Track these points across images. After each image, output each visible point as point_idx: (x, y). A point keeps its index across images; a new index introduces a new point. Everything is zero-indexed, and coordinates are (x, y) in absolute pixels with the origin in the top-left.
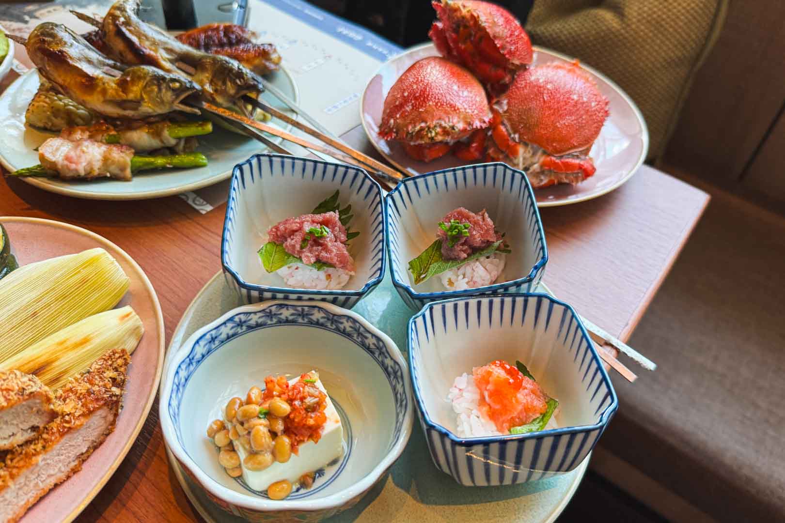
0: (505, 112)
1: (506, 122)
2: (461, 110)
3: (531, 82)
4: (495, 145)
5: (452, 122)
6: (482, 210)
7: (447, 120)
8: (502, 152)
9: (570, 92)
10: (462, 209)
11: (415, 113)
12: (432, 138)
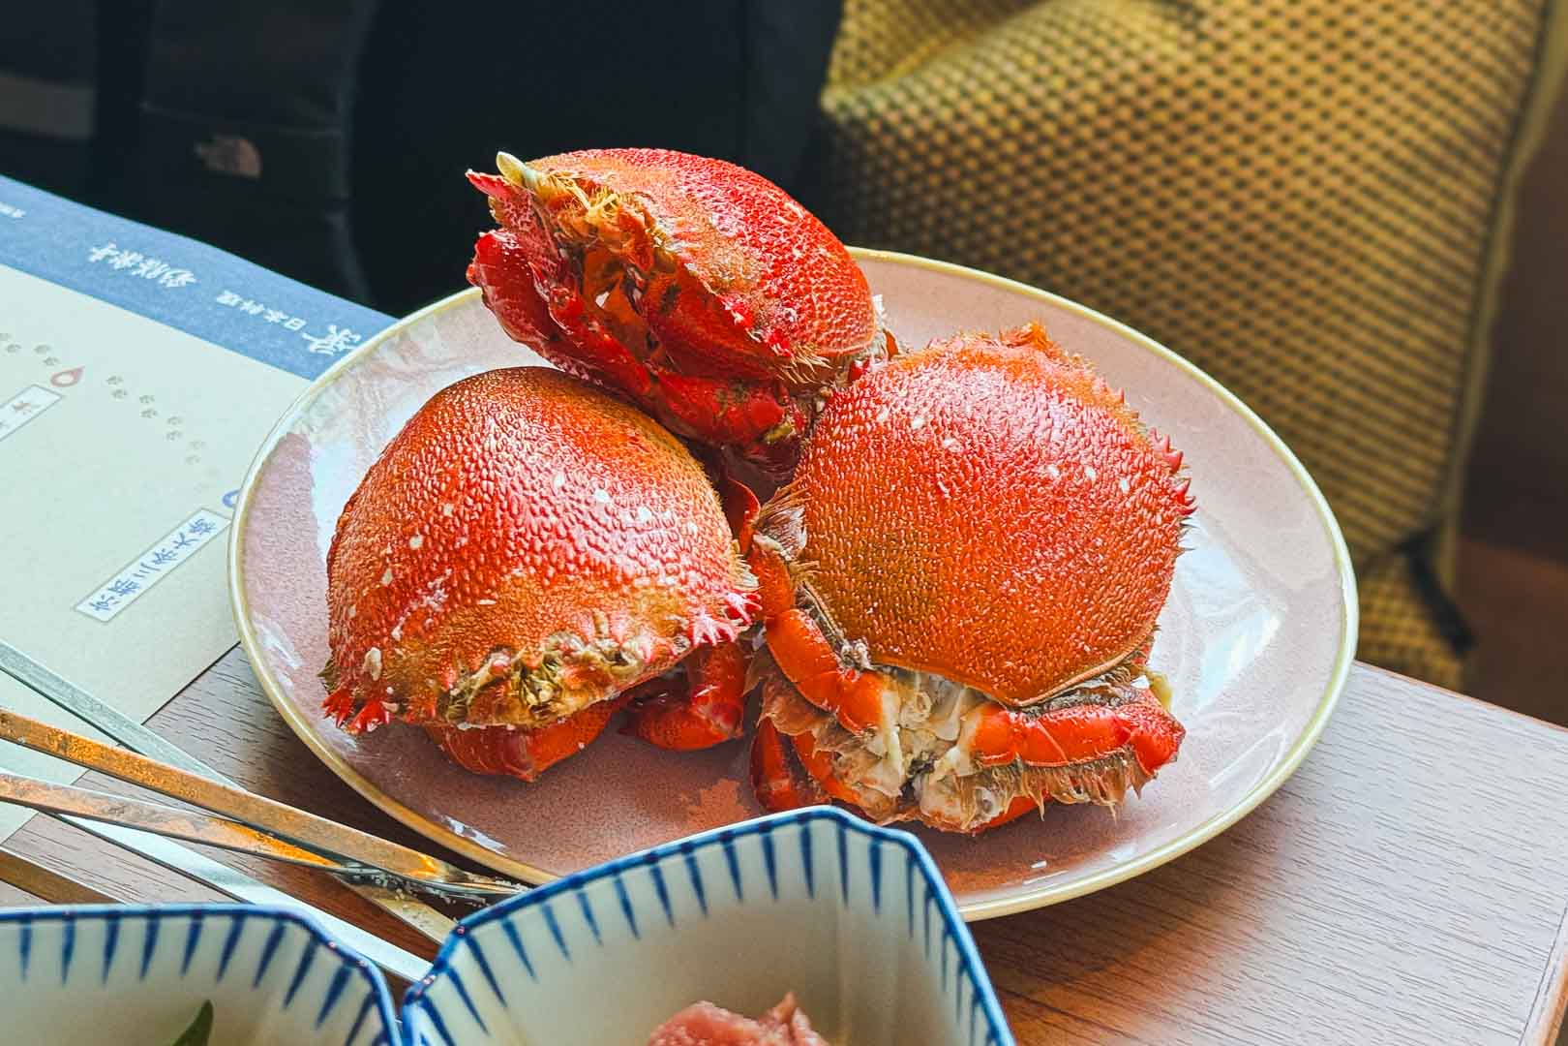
0: (803, 557)
1: (812, 594)
2: (637, 583)
3: (881, 432)
4: (786, 688)
5: (612, 636)
6: (780, 999)
7: (589, 630)
8: (822, 714)
9: (1029, 456)
10: (707, 1009)
11: (463, 617)
12: (542, 708)
